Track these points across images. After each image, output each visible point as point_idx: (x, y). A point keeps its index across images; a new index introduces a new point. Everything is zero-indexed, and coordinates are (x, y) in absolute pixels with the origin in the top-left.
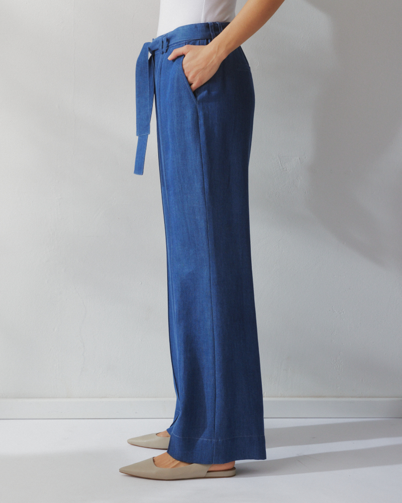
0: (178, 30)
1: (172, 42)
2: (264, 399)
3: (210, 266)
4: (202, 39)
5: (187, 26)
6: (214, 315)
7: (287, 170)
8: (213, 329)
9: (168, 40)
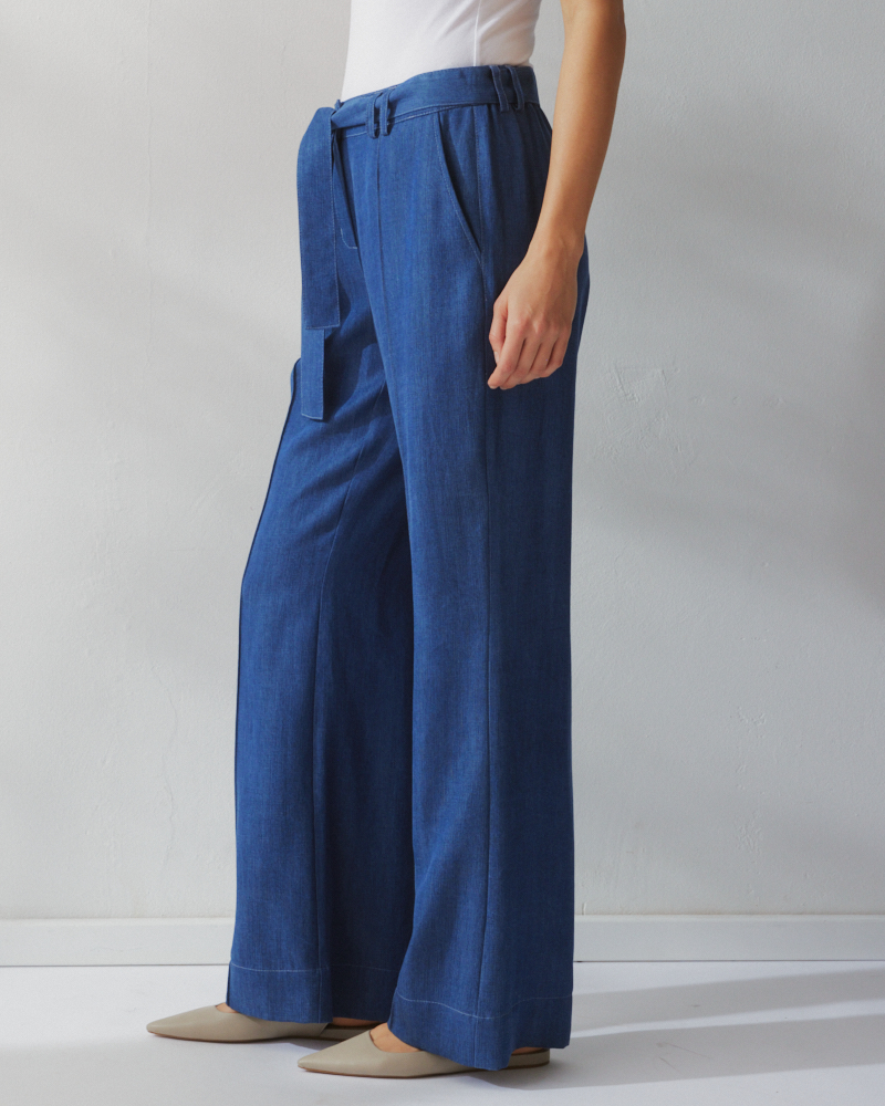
0: (416, 80)
1: (400, 111)
2: (577, 919)
3: (488, 629)
4: (477, 105)
5: (440, 73)
6: (493, 739)
7: (634, 399)
8: (488, 771)
9: (392, 105)
